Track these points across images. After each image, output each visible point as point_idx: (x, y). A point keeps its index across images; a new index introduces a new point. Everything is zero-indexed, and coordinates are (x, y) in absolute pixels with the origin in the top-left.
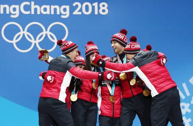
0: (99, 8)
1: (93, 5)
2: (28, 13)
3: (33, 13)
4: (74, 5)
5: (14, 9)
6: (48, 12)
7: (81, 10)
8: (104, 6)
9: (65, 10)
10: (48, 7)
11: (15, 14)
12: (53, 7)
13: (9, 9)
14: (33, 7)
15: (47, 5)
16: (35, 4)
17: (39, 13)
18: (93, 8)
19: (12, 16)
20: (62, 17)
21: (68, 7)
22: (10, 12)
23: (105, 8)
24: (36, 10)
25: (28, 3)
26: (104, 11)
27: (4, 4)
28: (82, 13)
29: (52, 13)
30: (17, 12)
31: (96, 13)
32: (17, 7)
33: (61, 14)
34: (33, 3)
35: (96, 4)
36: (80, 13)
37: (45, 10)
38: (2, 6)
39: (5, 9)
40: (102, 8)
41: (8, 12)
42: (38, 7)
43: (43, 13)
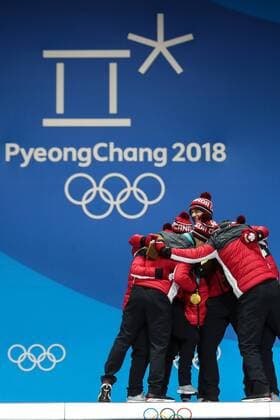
0: (212, 152)
1: (204, 146)
2: (105, 159)
3: (112, 159)
4: (175, 146)
5: (84, 154)
6: (134, 158)
7: (184, 155)
8: (219, 148)
9: (160, 155)
10: (134, 150)
11: (85, 162)
12: (142, 151)
13: (77, 154)
14: (112, 150)
15: (133, 147)
16: (115, 147)
17: (120, 159)
18: (203, 151)
19: (80, 165)
20: (156, 165)
21: (164, 151)
22: (77, 158)
23: (222, 152)
24: (116, 154)
25: (105, 145)
26: (219, 156)
27: (68, 147)
28: (187, 159)
29: (141, 159)
30: (88, 159)
31: (208, 159)
32: (88, 150)
33: (154, 161)
34: (112, 144)
35: (207, 146)
36: (183, 159)
37: (130, 154)
38: (66, 150)
39: (70, 154)
40: (217, 152)
41: (74, 159)
42: (119, 150)
43: (128, 159)
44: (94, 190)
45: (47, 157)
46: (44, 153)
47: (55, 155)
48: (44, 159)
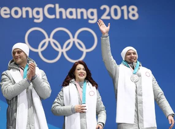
0: (128, 12)
1: (123, 8)
2: (53, 17)
3: (58, 17)
4: (102, 8)
5: (38, 13)
6: (74, 16)
7: (109, 14)
8: (133, 9)
9: (92, 14)
10: (74, 10)
11: (39, 19)
12: (79, 11)
13: (32, 13)
14: (58, 10)
15: (72, 8)
16: (60, 7)
17: (64, 17)
18: (122, 11)
19: (36, 21)
20: (90, 22)
21: (95, 11)
22: (33, 16)
23: (135, 12)
24: (61, 13)
25: (52, 6)
26: (134, 15)
27: (26, 7)
28: (111, 18)
29: (79, 17)
30: (41, 16)
31: (126, 17)
32: (40, 10)
33: (88, 19)
34: (57, 5)
35: (124, 8)
36: (109, 18)
37: (71, 13)
38: (24, 9)
39: (27, 12)
40: (132, 12)
41: (30, 16)
42: (63, 10)
43: (70, 17)
44: (47, 40)
45: (10, 14)
46: (8, 12)
47: (16, 13)
48: (8, 16)
